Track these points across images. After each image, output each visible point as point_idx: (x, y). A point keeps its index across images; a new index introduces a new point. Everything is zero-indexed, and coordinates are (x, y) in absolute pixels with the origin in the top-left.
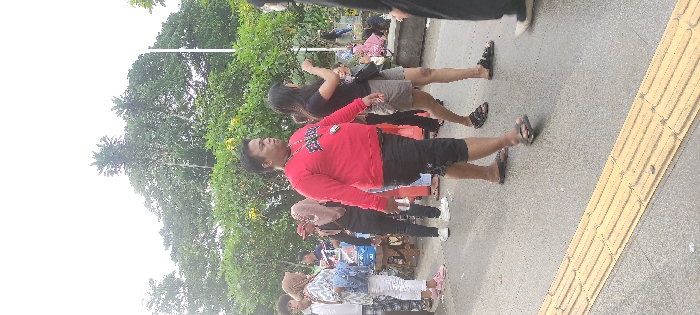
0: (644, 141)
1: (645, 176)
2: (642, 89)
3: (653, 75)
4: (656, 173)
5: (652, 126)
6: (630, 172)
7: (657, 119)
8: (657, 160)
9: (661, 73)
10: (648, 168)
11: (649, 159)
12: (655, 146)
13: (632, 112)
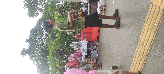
0: (141, 51)
1: (142, 59)
2: (140, 39)
3: (142, 36)
4: (145, 58)
5: (143, 48)
6: (139, 58)
7: (144, 46)
8: (144, 55)
9: (143, 35)
10: (143, 57)
11: (143, 55)
12: (144, 52)
13: (139, 44)
